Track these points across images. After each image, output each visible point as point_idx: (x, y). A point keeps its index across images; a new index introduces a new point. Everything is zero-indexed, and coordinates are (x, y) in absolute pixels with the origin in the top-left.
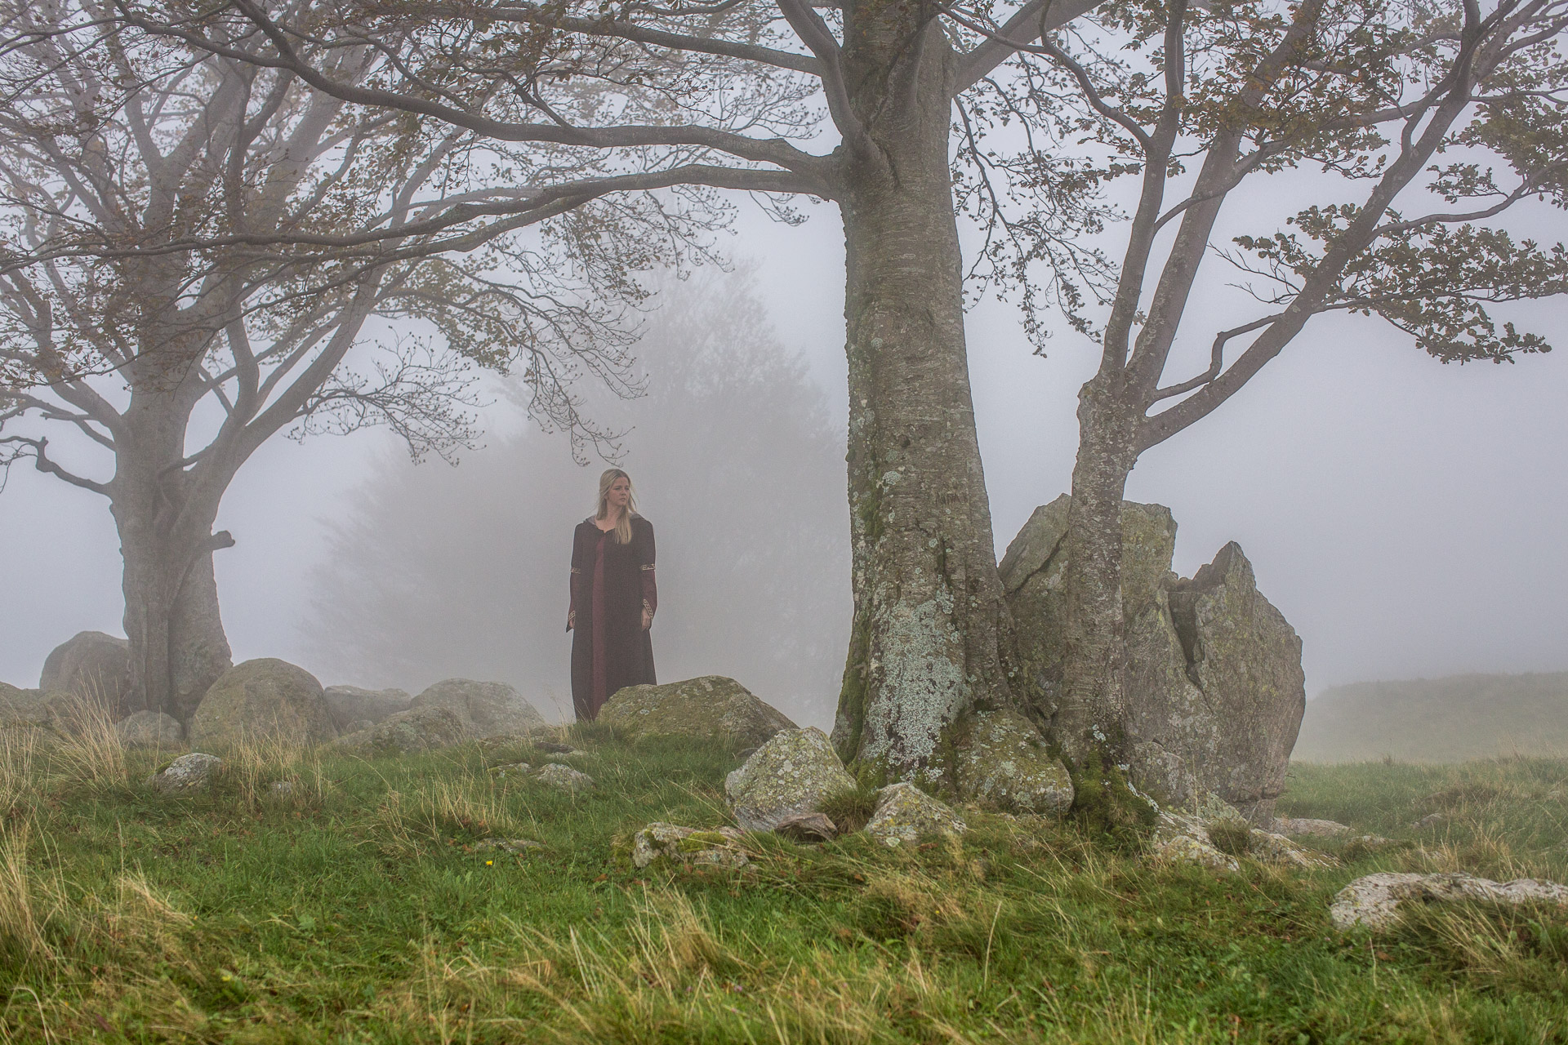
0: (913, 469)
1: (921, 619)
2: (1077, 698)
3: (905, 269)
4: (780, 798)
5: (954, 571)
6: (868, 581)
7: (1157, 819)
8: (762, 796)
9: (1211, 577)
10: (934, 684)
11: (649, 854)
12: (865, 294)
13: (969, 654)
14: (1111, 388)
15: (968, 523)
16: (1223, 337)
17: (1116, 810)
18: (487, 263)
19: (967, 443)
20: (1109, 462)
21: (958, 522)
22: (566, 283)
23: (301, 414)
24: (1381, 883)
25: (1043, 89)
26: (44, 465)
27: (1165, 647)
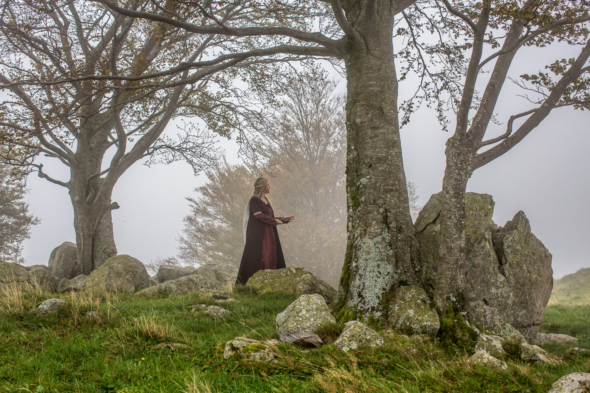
0: (373, 177)
1: (375, 244)
2: (443, 281)
3: (370, 88)
4: (299, 326)
5: (391, 223)
6: (353, 227)
7: (478, 338)
8: (291, 325)
9: (511, 226)
10: (380, 273)
11: (231, 353)
12: (353, 100)
13: (397, 260)
14: (460, 141)
15: (398, 201)
16: (513, 118)
17: (459, 333)
18: (226, 95)
19: (398, 166)
20: (459, 174)
21: (393, 201)
22: (252, 101)
23: (146, 155)
24: (575, 379)
25: (447, 17)
26: (41, 175)
27: (489, 257)
